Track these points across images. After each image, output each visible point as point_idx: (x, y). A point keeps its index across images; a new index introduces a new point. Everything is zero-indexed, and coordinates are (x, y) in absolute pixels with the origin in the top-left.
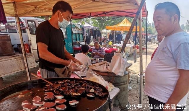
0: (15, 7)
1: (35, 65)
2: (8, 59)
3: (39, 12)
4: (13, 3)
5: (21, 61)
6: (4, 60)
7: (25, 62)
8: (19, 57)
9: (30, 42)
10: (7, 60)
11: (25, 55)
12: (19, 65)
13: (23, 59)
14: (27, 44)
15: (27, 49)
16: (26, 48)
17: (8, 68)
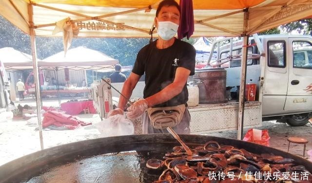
0: (247, 18)
1: (259, 124)
2: (211, 108)
3: (289, 16)
4: (244, 11)
5: (234, 113)
6: (204, 109)
7: (240, 116)
8: (231, 107)
9: (261, 80)
10: (208, 110)
11: (243, 104)
12: (226, 119)
13: (237, 110)
14: (254, 85)
15: (252, 94)
16: (250, 92)
17: (206, 122)
